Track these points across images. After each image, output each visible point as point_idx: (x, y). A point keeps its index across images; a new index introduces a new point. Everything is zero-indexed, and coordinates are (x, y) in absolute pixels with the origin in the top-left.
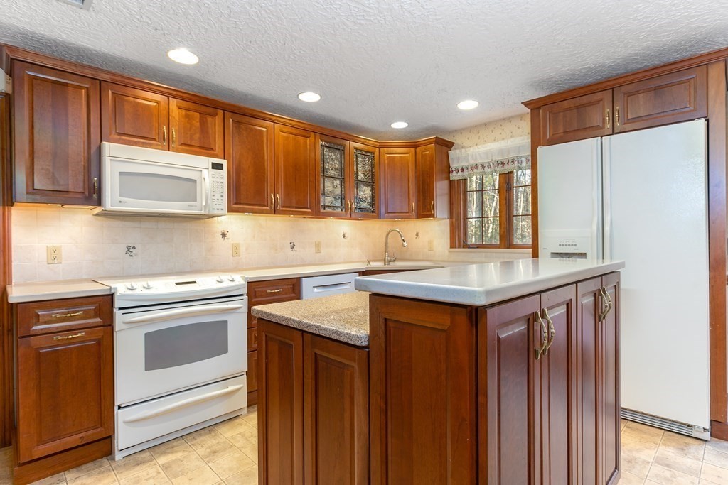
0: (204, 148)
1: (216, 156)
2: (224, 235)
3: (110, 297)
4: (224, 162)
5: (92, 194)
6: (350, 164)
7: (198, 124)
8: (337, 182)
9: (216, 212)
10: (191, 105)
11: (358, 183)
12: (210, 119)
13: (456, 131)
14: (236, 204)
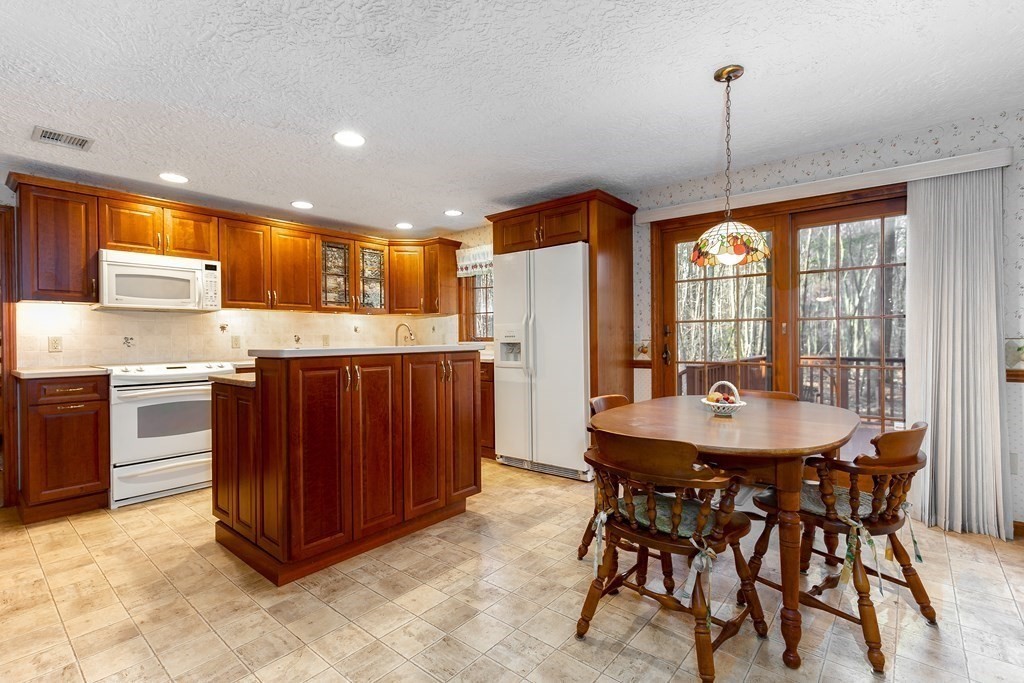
0: (198, 250)
1: (211, 259)
2: (223, 328)
3: (107, 377)
4: (218, 264)
5: (90, 292)
6: (355, 263)
7: (192, 230)
8: (341, 280)
9: (210, 308)
10: (185, 214)
11: (366, 280)
12: (204, 225)
13: (463, 231)
14: (231, 300)
